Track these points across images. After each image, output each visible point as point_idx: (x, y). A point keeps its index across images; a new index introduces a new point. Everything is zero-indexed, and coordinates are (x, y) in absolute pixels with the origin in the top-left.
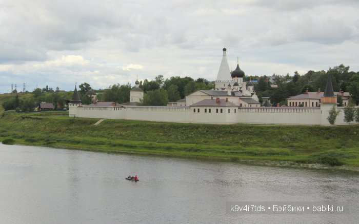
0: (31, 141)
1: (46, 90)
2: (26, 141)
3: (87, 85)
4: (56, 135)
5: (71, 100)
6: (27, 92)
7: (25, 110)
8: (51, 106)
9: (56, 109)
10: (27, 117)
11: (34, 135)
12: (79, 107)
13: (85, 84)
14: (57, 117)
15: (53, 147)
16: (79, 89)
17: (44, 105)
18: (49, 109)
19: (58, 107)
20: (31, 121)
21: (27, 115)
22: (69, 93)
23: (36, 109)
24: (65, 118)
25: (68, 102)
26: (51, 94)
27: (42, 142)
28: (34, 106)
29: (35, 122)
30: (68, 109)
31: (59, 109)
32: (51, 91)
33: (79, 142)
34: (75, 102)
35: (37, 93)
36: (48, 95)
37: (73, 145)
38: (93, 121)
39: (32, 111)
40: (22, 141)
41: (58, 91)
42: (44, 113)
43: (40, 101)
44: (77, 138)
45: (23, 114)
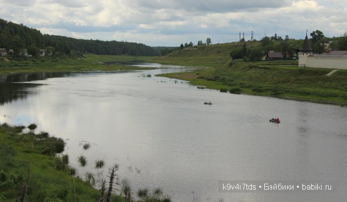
0: (258, 91)
1: (275, 38)
2: (253, 91)
3: (320, 33)
4: (284, 86)
5: (301, 49)
6: (255, 40)
7: (252, 60)
8: (279, 55)
9: (284, 58)
10: (254, 67)
11: (261, 85)
12: (310, 56)
13: (317, 31)
14: (286, 67)
15: (281, 98)
16: (310, 37)
17: (272, 53)
18: (277, 59)
19: (287, 56)
20: (259, 70)
21: (255, 64)
22: (299, 42)
23: (264, 58)
24: (293, 68)
25: (297, 51)
26: (280, 42)
27: (269, 92)
28: (262, 55)
29: (262, 71)
30: (298, 58)
31: (288, 59)
32: (280, 39)
33: (308, 94)
34: (305, 51)
35: (266, 41)
36: (276, 43)
37: (302, 96)
38: (325, 71)
39: (259, 60)
40: (249, 90)
41: (287, 39)
42: (272, 62)
43: (269, 50)
44: (307, 89)
45: (251, 64)
